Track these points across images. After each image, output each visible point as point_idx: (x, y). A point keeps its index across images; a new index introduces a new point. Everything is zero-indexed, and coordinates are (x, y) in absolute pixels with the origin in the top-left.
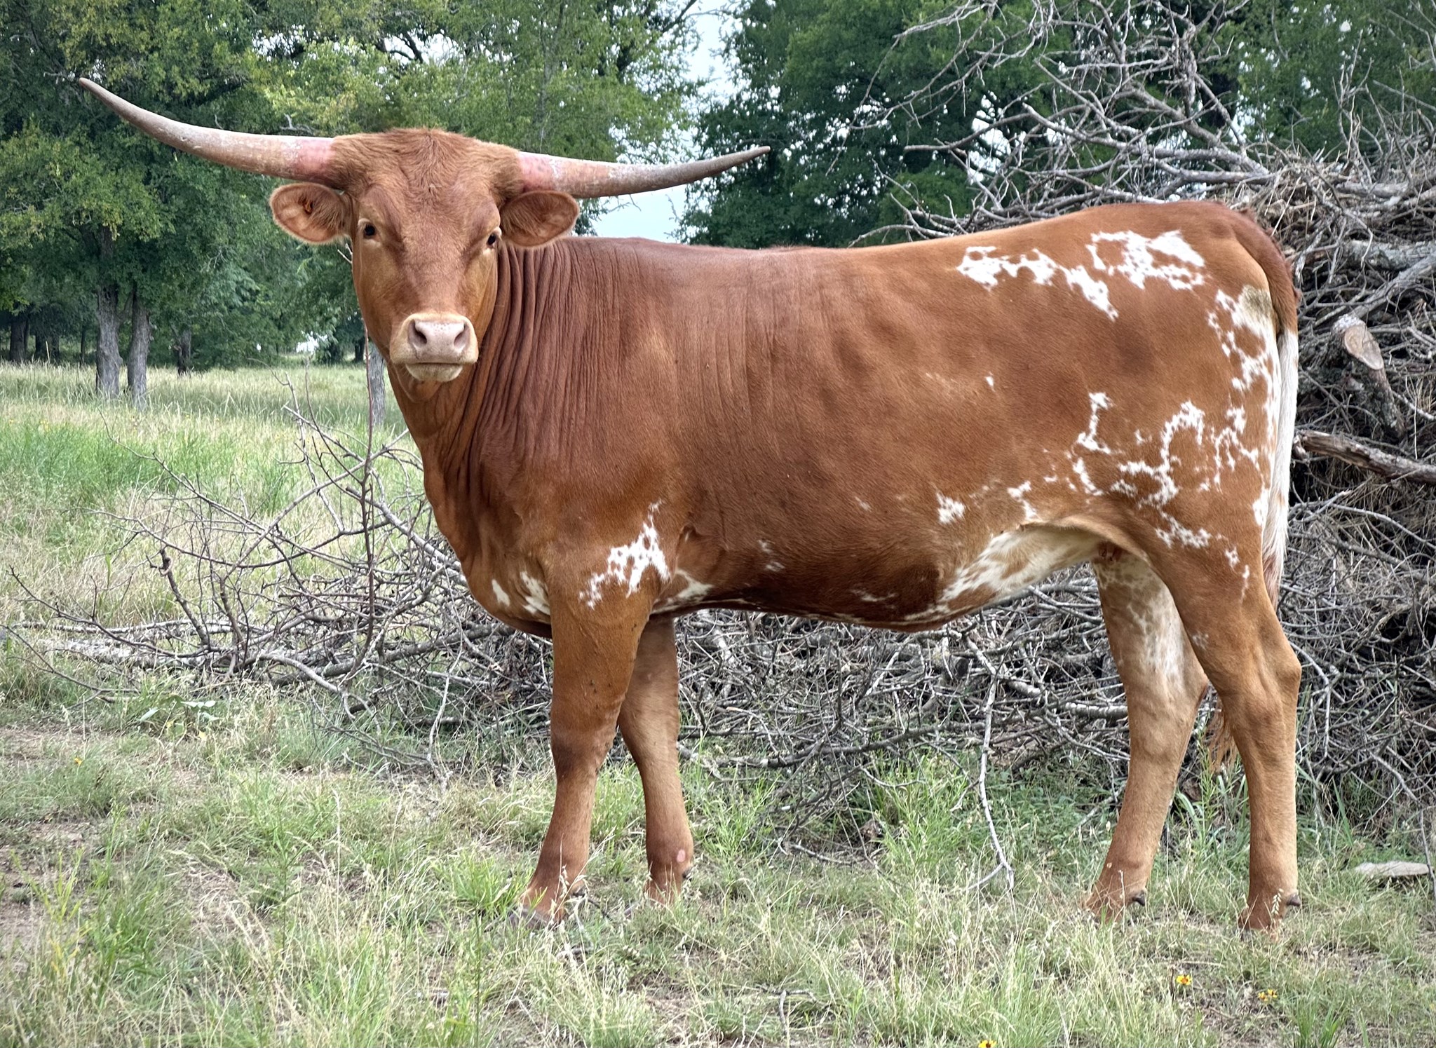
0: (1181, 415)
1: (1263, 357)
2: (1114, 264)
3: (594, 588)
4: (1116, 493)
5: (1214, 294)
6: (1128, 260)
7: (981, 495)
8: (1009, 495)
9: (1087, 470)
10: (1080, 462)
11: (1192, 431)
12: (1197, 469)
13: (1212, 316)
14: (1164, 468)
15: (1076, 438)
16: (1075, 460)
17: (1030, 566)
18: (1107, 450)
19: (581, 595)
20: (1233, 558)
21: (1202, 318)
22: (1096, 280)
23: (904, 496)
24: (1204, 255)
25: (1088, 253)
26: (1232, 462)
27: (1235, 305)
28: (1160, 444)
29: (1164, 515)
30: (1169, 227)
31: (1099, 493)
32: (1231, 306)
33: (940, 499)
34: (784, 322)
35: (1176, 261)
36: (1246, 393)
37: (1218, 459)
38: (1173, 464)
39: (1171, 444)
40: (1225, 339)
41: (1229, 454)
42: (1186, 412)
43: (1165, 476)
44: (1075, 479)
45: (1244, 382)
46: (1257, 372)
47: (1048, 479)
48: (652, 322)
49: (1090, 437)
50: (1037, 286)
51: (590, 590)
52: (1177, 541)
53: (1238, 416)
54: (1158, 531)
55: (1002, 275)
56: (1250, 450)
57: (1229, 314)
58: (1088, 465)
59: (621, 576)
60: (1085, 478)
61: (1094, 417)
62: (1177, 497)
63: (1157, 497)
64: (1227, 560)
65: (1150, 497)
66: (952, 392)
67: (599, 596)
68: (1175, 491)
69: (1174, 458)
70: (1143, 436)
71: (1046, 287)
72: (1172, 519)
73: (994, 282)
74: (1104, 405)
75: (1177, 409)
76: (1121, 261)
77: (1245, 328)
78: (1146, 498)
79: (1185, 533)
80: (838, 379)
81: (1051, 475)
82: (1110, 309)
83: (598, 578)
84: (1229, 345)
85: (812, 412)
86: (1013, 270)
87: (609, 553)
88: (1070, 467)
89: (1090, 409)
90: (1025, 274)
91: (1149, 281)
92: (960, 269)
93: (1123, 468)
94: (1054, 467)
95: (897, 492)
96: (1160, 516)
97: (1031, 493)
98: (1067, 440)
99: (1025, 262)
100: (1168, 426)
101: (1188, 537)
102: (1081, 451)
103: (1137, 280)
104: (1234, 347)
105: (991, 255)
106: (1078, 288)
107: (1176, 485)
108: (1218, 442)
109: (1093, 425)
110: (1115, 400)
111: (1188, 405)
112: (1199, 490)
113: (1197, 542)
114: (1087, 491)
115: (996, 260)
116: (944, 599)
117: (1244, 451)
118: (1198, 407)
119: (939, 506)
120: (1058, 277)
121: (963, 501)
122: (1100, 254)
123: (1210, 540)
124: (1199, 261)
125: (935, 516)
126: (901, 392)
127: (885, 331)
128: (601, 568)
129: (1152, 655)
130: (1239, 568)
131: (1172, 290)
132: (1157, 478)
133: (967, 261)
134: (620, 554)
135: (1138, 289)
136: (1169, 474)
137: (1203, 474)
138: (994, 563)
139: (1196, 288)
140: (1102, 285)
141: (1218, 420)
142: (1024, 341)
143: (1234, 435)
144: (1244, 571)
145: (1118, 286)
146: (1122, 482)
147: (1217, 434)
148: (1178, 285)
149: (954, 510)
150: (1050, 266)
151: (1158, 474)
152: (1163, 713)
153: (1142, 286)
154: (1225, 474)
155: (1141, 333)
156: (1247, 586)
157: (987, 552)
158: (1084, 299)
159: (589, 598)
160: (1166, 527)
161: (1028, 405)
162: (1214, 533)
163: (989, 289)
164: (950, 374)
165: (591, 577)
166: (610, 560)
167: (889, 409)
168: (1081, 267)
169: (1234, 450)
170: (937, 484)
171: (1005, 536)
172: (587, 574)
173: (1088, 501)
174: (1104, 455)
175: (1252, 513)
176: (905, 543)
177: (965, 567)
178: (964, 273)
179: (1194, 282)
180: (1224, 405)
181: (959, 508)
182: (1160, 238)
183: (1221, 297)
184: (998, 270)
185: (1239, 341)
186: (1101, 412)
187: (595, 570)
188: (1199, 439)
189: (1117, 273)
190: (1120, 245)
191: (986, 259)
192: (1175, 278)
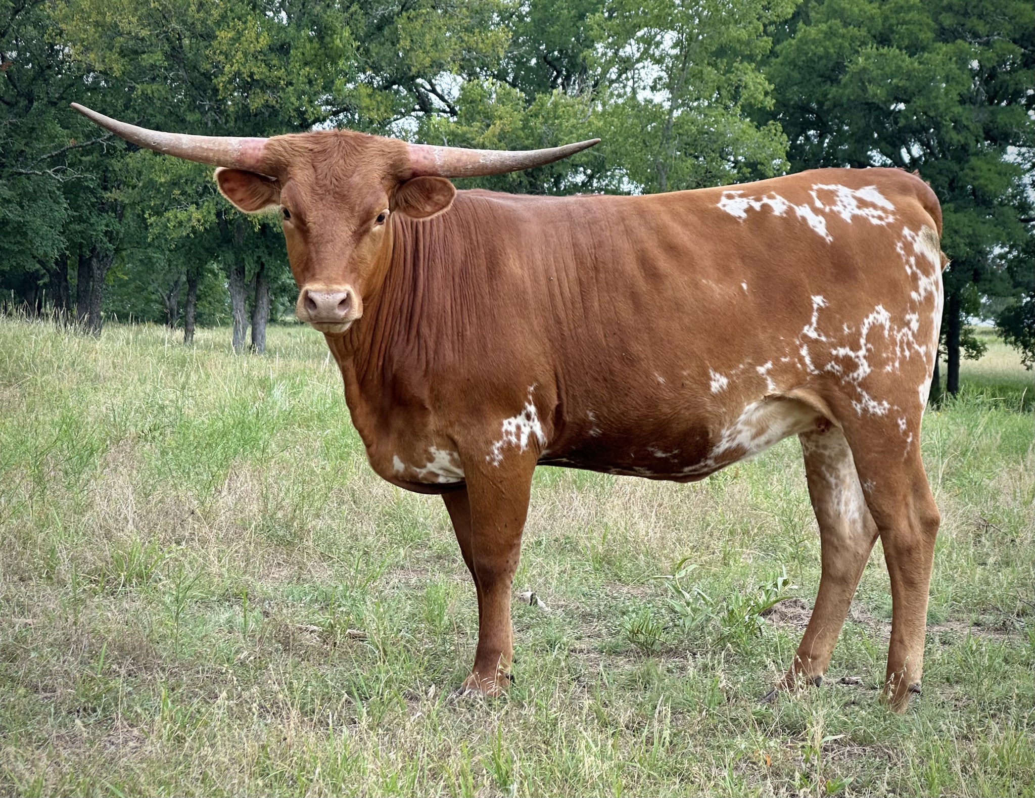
0: (875, 314)
1: (933, 278)
2: (829, 204)
3: (496, 452)
4: (829, 372)
5: (902, 229)
6: (839, 203)
7: (739, 372)
8: (757, 372)
9: (809, 354)
10: (805, 347)
11: (882, 326)
12: (884, 355)
13: (900, 244)
14: (862, 352)
15: (802, 329)
16: (801, 346)
17: (769, 431)
18: (823, 339)
19: (488, 458)
20: (902, 424)
21: (892, 246)
22: (817, 215)
23: (688, 372)
24: (894, 203)
25: (811, 197)
26: (907, 353)
27: (916, 238)
28: (860, 334)
29: (859, 390)
30: (868, 184)
31: (816, 372)
32: (913, 238)
33: (712, 374)
34: (601, 244)
35: (875, 206)
36: (920, 303)
37: (898, 349)
38: (868, 350)
39: (867, 335)
40: (908, 262)
41: (905, 347)
42: (878, 313)
43: (862, 358)
44: (801, 359)
45: (920, 295)
46: (929, 288)
47: (783, 360)
48: (509, 250)
49: (812, 329)
50: (775, 217)
51: (493, 454)
52: (865, 410)
53: (913, 319)
54: (854, 402)
55: (749, 210)
56: (920, 346)
57: (911, 244)
58: (809, 349)
59: (514, 439)
60: (808, 360)
61: (815, 314)
62: (869, 375)
63: (855, 375)
64: (898, 426)
65: (851, 375)
66: (719, 294)
67: (501, 457)
68: (868, 370)
69: (869, 346)
70: (849, 328)
71: (781, 218)
72: (864, 393)
73: (744, 215)
74: (822, 304)
75: (872, 310)
76: (834, 203)
77: (922, 254)
78: (848, 376)
79: (873, 403)
80: (642, 285)
81: (785, 357)
82: (827, 235)
83: (498, 444)
84: (911, 267)
85: (624, 309)
86: (757, 206)
87: (502, 425)
88: (798, 351)
89: (812, 307)
90: (766, 208)
91: (855, 217)
92: (720, 205)
93: (834, 352)
94: (787, 350)
95: (683, 369)
96: (856, 390)
97: (772, 370)
98: (796, 331)
99: (765, 200)
100: (866, 321)
101: (874, 407)
102: (806, 338)
103: (846, 216)
104: (914, 268)
105: (741, 196)
106: (804, 219)
107: (869, 366)
108: (898, 337)
109: (814, 319)
110: (830, 302)
111: (880, 308)
112: (885, 371)
113: (879, 411)
114: (808, 370)
115: (745, 199)
116: (712, 455)
117: (916, 346)
118: (886, 310)
119: (710, 379)
120: (790, 211)
121: (727, 376)
122: (819, 198)
123: (889, 410)
124: (890, 206)
125: (708, 387)
126: (686, 293)
127: (672, 249)
128: (499, 436)
129: (838, 504)
130: (906, 433)
131: (871, 225)
132: (857, 360)
133: (724, 200)
134: (510, 423)
135: (847, 223)
136: (865, 357)
137: (888, 359)
138: (746, 428)
139: (889, 224)
140: (821, 218)
141: (900, 322)
142: (767, 257)
143: (910, 333)
144: (908, 437)
145: (833, 220)
146: (833, 363)
147: (899, 331)
148: (875, 222)
149: (720, 383)
150: (784, 203)
151: (857, 357)
152: (843, 546)
153: (849, 221)
154: (903, 361)
155: (849, 253)
156: (909, 449)
157: (742, 417)
158: (808, 227)
159: (493, 460)
160: (859, 400)
161: (769, 303)
162: (892, 404)
163: (741, 221)
164: (719, 281)
165: (492, 444)
166: (503, 430)
167: (678, 306)
168: (806, 205)
169: (909, 344)
170: (710, 362)
171: (754, 405)
172: (489, 443)
173: (808, 378)
174: (822, 342)
175: (918, 393)
176: (687, 409)
177: (728, 429)
178: (722, 208)
179: (887, 220)
180: (904, 311)
181: (724, 381)
182: (861, 190)
183: (906, 231)
184: (746, 206)
185: (918, 264)
186: (820, 309)
187: (494, 439)
188: (886, 333)
189: (831, 210)
190: (833, 193)
191: (738, 199)
192: (873, 217)
